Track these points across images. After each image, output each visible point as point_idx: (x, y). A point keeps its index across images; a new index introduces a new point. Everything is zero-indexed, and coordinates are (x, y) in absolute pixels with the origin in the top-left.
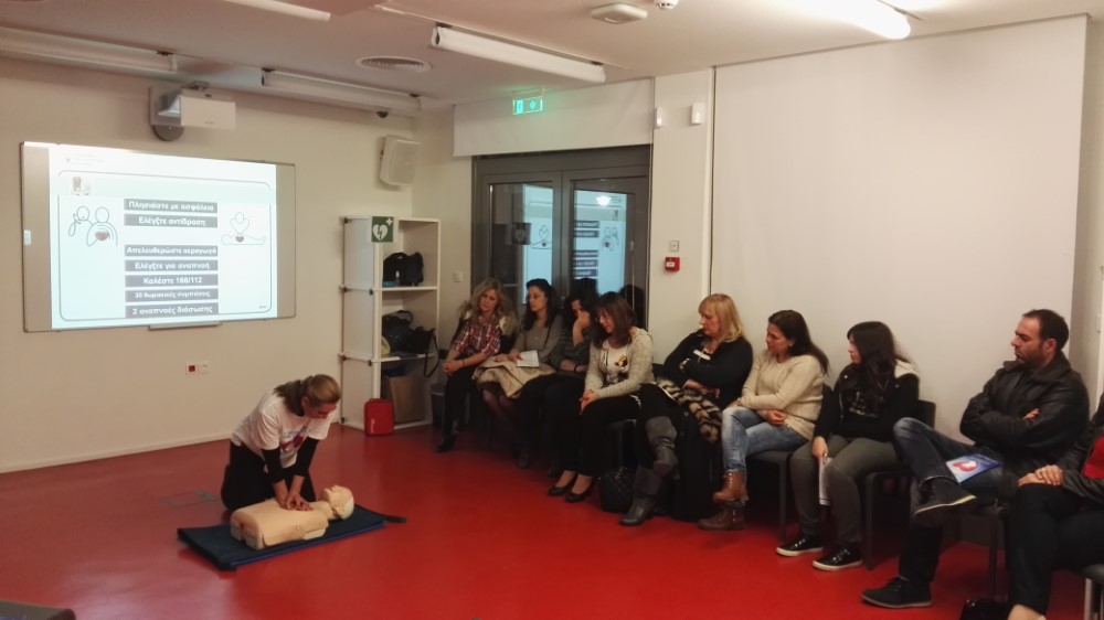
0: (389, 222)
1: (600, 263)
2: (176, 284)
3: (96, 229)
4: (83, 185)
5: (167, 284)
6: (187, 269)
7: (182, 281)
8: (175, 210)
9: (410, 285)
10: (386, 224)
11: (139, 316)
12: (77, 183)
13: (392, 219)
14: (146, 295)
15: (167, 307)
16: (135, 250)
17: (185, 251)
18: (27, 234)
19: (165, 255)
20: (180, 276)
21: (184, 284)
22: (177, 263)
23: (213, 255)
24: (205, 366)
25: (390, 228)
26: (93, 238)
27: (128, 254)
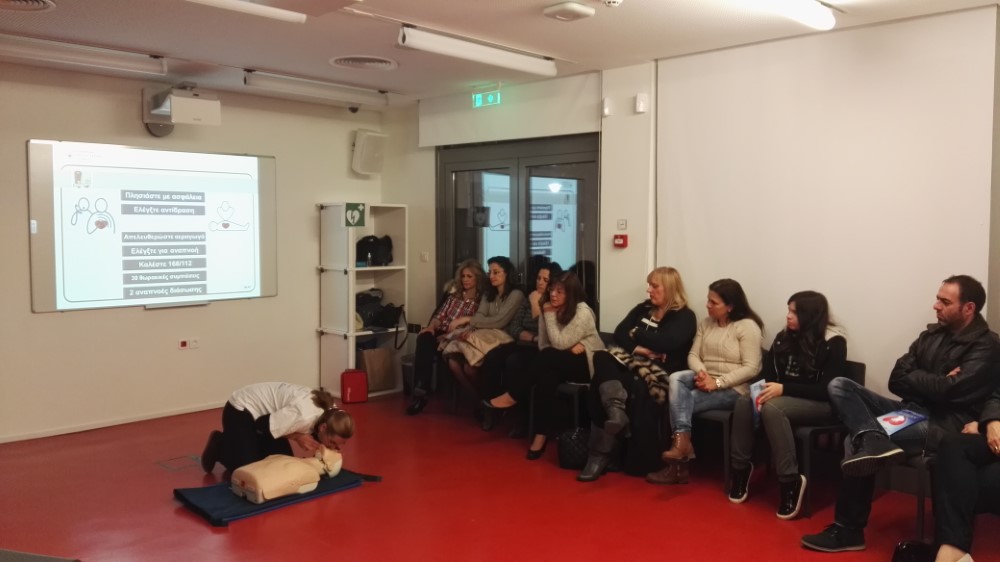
0: (361, 208)
1: (553, 243)
2: (168, 267)
3: (96, 218)
4: (83, 178)
5: (160, 268)
6: (178, 254)
7: (174, 264)
8: (167, 200)
9: (380, 264)
10: (358, 210)
11: (135, 297)
12: (78, 176)
13: (364, 205)
14: (141, 278)
15: (160, 288)
16: (131, 237)
17: (177, 237)
18: (34, 223)
19: (158, 240)
20: (172, 260)
21: (176, 267)
22: (169, 248)
23: (201, 240)
24: (195, 341)
25: (362, 213)
26: (93, 226)
27: (125, 241)
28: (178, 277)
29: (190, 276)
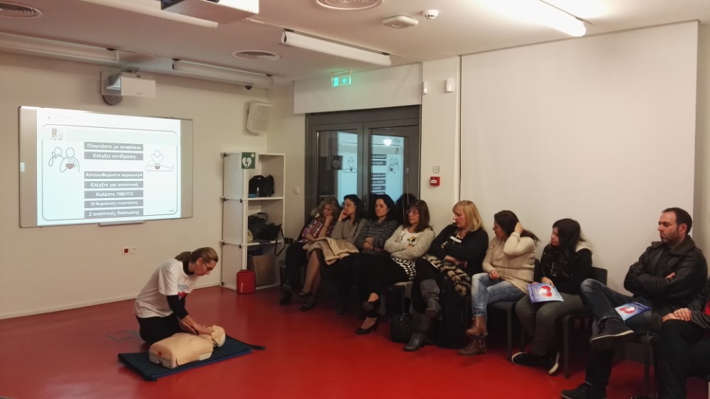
0: (253, 156)
1: (387, 182)
2: (116, 196)
3: (66, 161)
4: (58, 134)
5: (111, 197)
6: (123, 187)
7: (120, 194)
8: (116, 149)
9: (266, 196)
10: (251, 157)
11: (93, 217)
12: (54, 132)
13: (254, 154)
14: (97, 204)
15: (111, 211)
17: (123, 175)
18: (22, 164)
19: (110, 178)
20: (119, 191)
21: (122, 197)
22: (117, 183)
23: (141, 178)
24: (134, 249)
25: (253, 160)
26: (64, 167)
27: (86, 178)
28: (123, 203)
29: (132, 203)
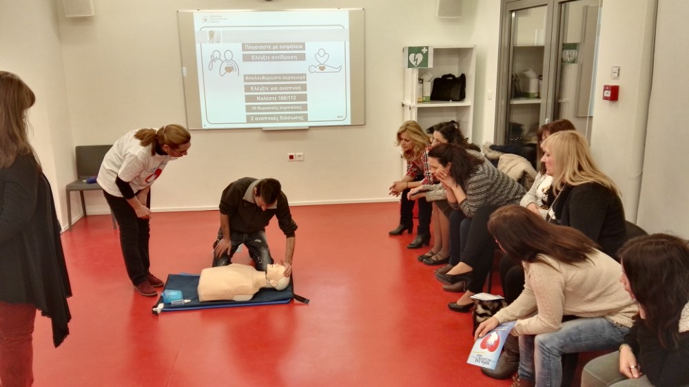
0: (424, 50)
2: (278, 101)
3: (225, 65)
4: (215, 36)
5: (272, 101)
6: (285, 91)
7: (282, 98)
8: (275, 50)
9: (447, 99)
10: (422, 53)
11: (255, 122)
12: (212, 34)
13: (427, 48)
14: (259, 108)
15: (273, 116)
16: (250, 78)
17: (284, 78)
19: (270, 81)
20: (281, 95)
21: (284, 101)
22: (278, 86)
23: (303, 80)
24: (299, 156)
25: (426, 56)
26: (223, 71)
27: (245, 81)
28: (285, 108)
29: (295, 107)
